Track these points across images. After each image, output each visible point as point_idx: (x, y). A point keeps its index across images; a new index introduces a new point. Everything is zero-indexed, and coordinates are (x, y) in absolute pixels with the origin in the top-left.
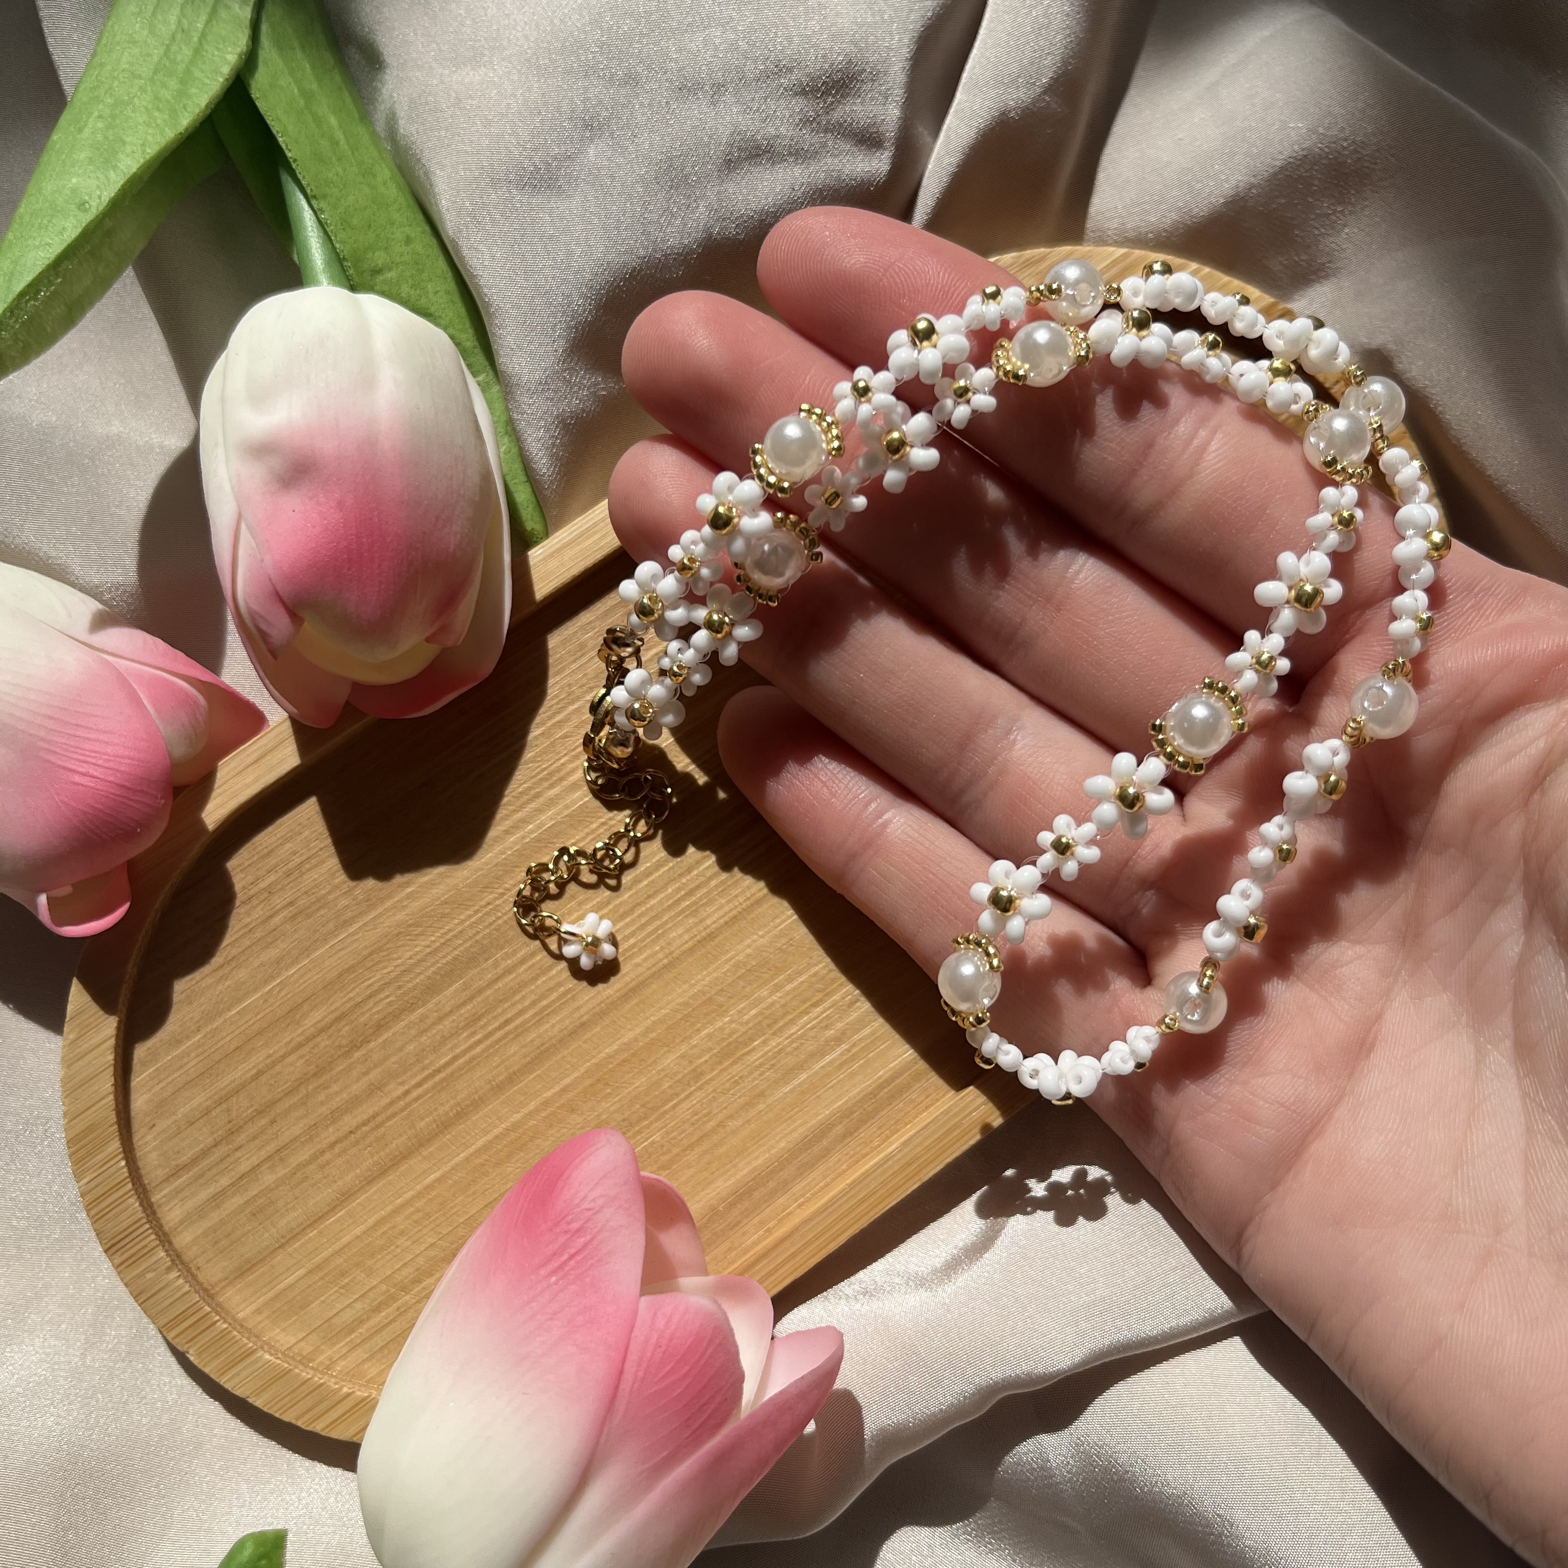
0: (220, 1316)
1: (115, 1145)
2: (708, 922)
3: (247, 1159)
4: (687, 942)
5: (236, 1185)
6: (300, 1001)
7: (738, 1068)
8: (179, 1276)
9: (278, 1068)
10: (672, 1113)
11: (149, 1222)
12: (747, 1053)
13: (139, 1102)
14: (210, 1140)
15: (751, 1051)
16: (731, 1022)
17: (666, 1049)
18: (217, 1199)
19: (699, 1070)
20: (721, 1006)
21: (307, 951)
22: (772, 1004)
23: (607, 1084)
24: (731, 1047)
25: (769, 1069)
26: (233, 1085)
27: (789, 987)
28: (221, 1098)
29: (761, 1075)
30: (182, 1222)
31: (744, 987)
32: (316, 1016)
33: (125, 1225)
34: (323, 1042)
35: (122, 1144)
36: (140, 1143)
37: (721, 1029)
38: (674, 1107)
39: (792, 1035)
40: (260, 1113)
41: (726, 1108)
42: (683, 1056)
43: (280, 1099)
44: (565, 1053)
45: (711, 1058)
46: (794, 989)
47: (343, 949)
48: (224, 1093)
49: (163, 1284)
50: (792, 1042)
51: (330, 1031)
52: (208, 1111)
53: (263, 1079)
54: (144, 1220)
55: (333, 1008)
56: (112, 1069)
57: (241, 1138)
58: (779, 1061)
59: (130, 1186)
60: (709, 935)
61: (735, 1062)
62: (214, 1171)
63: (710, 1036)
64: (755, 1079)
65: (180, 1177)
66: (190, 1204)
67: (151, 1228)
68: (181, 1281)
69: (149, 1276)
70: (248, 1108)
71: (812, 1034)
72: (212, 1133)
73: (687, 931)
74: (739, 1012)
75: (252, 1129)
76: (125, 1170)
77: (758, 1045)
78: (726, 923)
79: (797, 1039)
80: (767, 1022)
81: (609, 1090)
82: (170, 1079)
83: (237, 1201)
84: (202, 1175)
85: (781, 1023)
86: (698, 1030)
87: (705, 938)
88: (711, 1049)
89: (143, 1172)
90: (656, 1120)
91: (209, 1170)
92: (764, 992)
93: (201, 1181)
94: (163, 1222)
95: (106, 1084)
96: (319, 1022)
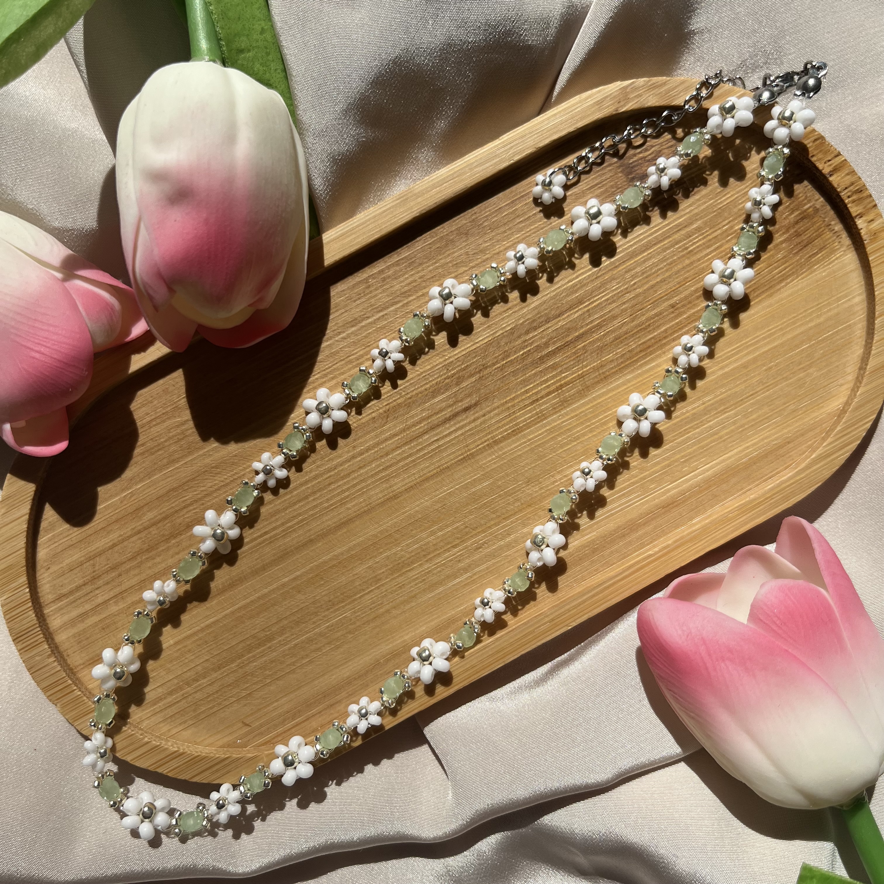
0: (77, 686)
1: (24, 579)
2: (395, 488)
3: (102, 595)
4: (380, 498)
5: (95, 610)
6: (142, 505)
7: (401, 579)
8: (55, 661)
9: (125, 543)
10: (359, 601)
11: (40, 626)
12: (409, 571)
13: (42, 553)
14: (81, 582)
15: (412, 569)
16: (402, 550)
17: (360, 562)
18: (83, 616)
19: (378, 577)
20: (396, 540)
21: (149, 475)
22: (428, 543)
23: (322, 578)
24: (400, 566)
25: (421, 582)
26: (98, 550)
27: (440, 533)
28: (90, 557)
29: (416, 585)
30: (61, 628)
31: (412, 530)
32: (150, 515)
33: (25, 627)
34: (154, 531)
35: (28, 579)
36: (40, 578)
37: (395, 554)
38: (360, 597)
39: (438, 563)
40: (113, 568)
41: (392, 602)
42: (370, 567)
43: (125, 562)
44: (298, 556)
45: (386, 571)
46: (443, 535)
47: (171, 476)
48: (92, 554)
49: (46, 663)
50: (436, 568)
51: (159, 525)
52: (82, 564)
53: (116, 549)
54: (37, 625)
55: (161, 511)
56: (25, 533)
57: (100, 582)
58: (428, 578)
59: (30, 604)
60: (394, 496)
61: (401, 575)
62: (82, 600)
63: (388, 557)
64: (412, 587)
65: (62, 601)
66: (66, 618)
67: (41, 630)
68: (56, 664)
69: (37, 658)
70: (105, 565)
71: (450, 564)
72: (83, 578)
73: (381, 492)
74: (407, 545)
75: (107, 578)
76: (28, 594)
77: (416, 567)
78: (406, 490)
79: (440, 566)
80: (424, 553)
81: (322, 582)
82: (61, 542)
83: (95, 619)
84: (74, 601)
85: (432, 555)
86: (381, 553)
87: (391, 498)
88: (387, 565)
89: (40, 595)
90: (349, 603)
91: (79, 599)
92: (424, 535)
93: (73, 605)
94: (50, 626)
95: (21, 542)
96: (153, 519)
